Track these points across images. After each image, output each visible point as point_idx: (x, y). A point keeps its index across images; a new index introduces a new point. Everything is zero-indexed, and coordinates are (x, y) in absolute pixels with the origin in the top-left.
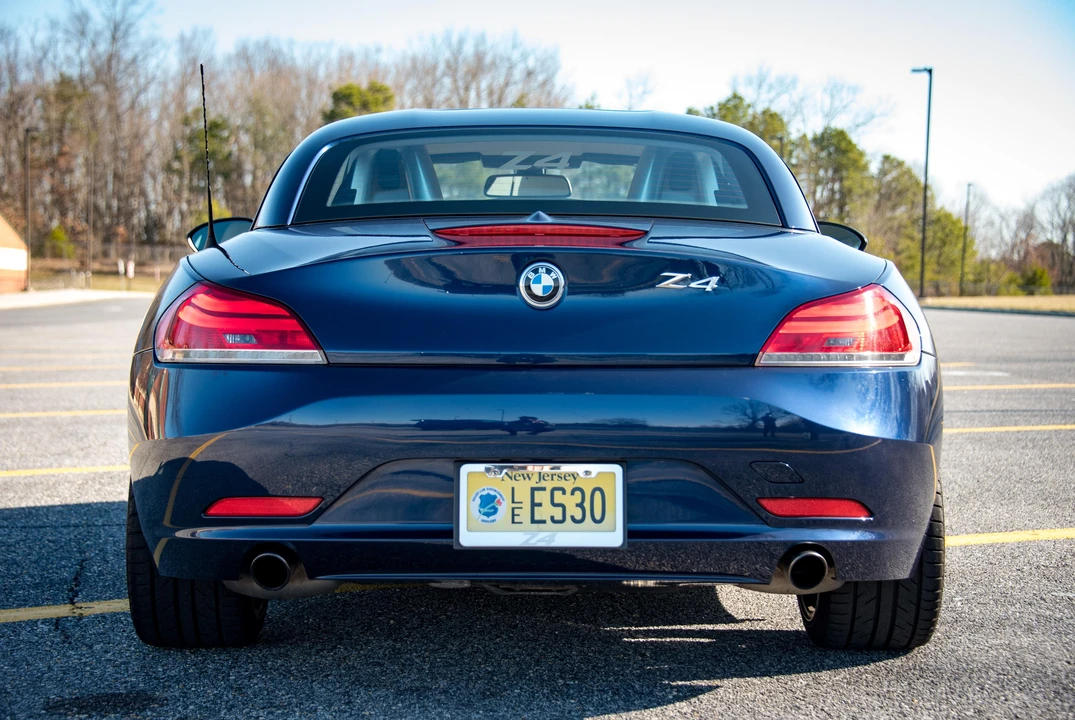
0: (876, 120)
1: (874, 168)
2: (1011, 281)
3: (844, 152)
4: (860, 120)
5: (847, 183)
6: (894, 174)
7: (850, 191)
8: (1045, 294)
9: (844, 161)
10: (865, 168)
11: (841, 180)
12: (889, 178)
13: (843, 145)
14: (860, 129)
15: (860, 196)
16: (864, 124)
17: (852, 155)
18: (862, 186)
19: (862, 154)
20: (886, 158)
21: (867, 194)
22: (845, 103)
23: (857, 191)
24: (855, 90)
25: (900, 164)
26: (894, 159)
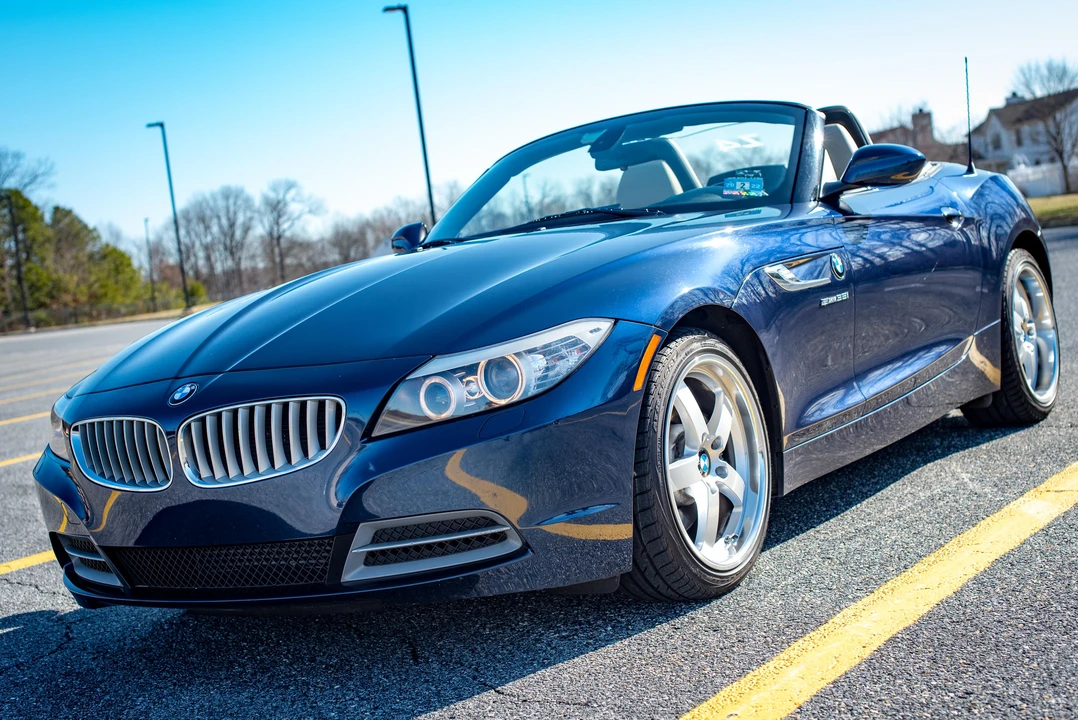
0: (39, 179)
1: (48, 218)
2: (177, 297)
3: (23, 208)
4: (26, 180)
5: (31, 233)
6: (67, 220)
7: (34, 240)
8: (203, 303)
9: (23, 215)
10: (42, 218)
11: (24, 231)
12: (61, 225)
13: (21, 203)
14: (28, 188)
15: (43, 244)
16: (30, 183)
17: (30, 210)
18: (43, 235)
19: (36, 208)
20: (57, 209)
21: (48, 240)
22: (11, 167)
23: (40, 239)
24: (17, 156)
25: (69, 213)
26: (63, 210)
